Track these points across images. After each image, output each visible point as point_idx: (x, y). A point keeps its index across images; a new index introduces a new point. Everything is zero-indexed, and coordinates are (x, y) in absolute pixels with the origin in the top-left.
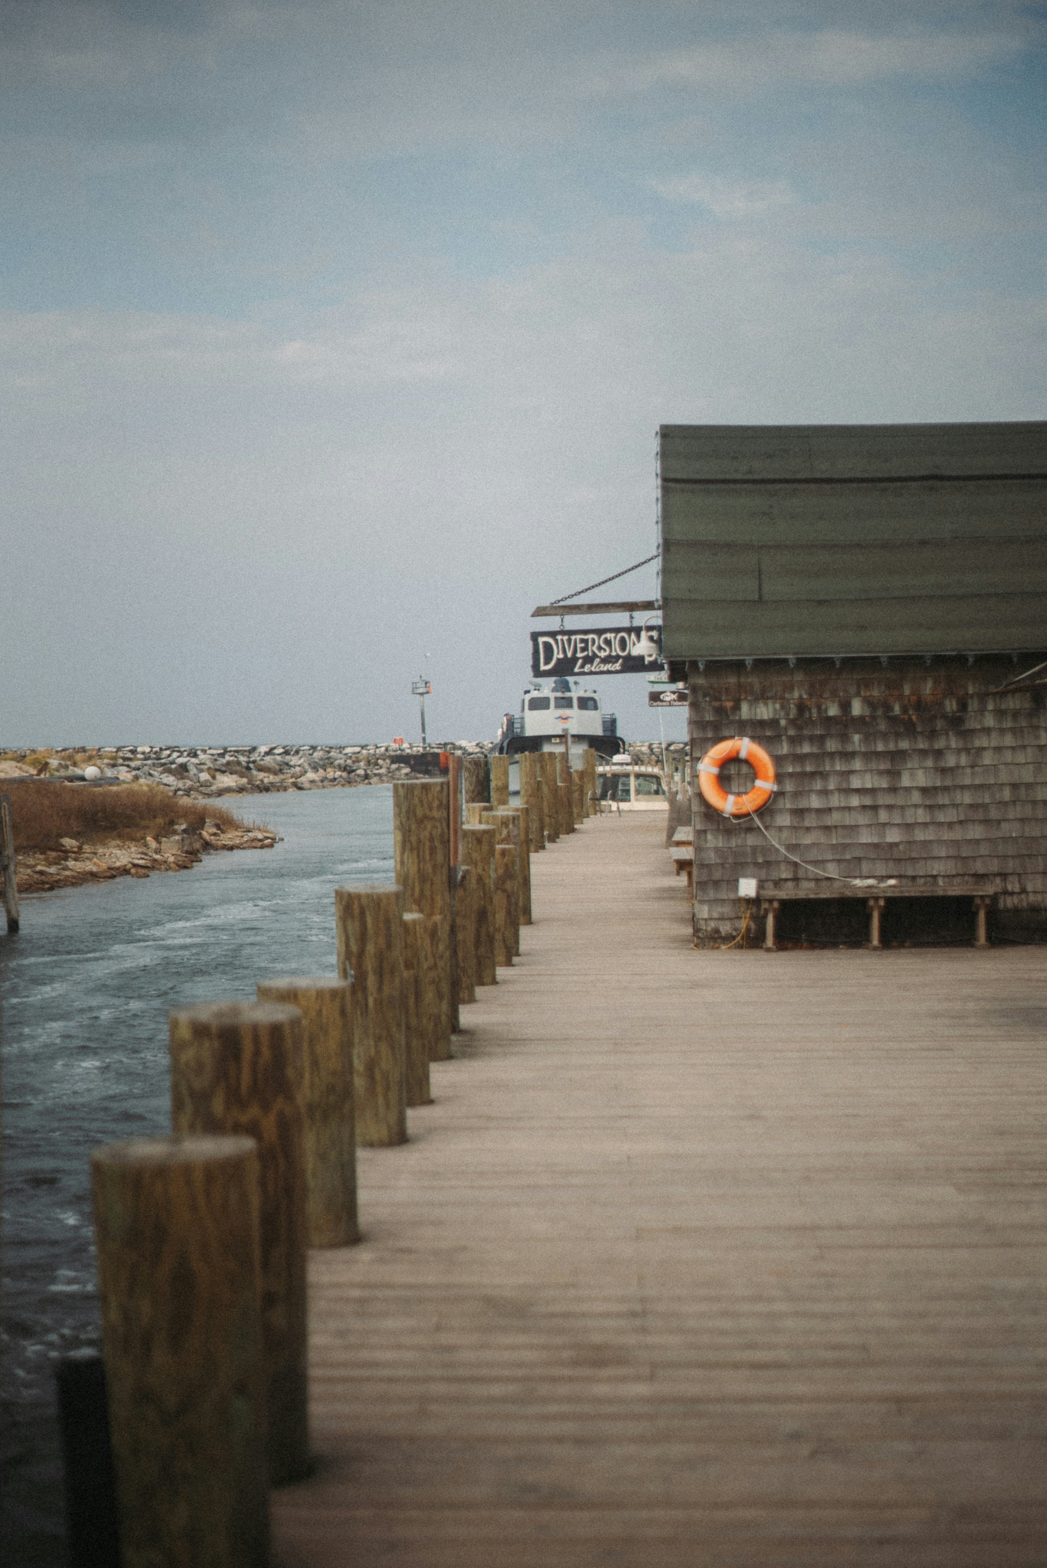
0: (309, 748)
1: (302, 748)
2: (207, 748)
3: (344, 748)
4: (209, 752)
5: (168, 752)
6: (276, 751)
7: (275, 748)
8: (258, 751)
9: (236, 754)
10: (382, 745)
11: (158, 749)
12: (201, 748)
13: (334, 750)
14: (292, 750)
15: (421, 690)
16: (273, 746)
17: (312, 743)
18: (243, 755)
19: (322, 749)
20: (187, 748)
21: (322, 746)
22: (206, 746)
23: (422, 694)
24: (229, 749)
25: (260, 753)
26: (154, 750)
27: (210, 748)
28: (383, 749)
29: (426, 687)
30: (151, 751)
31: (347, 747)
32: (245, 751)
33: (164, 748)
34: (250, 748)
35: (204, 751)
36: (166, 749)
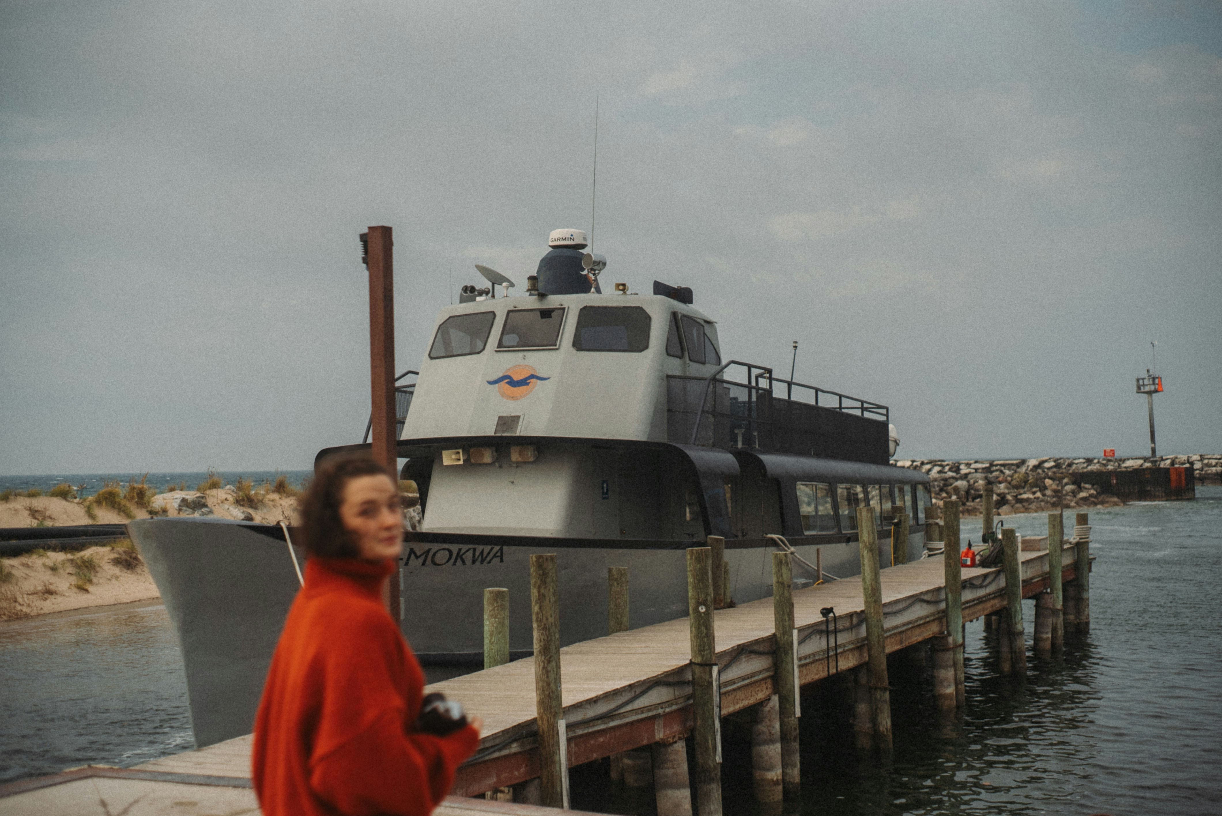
0: (1084, 461)
1: (1076, 461)
2: (972, 462)
3: (1124, 461)
4: (973, 466)
5: (928, 467)
6: (1047, 465)
7: (1046, 461)
8: (1027, 464)
9: (1003, 468)
10: (1168, 457)
11: (918, 464)
12: (966, 462)
13: (1112, 463)
14: (1064, 464)
15: (1147, 389)
16: (1045, 458)
17: (1090, 455)
18: (1009, 469)
19: (1098, 462)
20: (950, 463)
21: (1099, 459)
22: (971, 460)
23: (1150, 393)
24: (996, 463)
25: (1028, 466)
26: (915, 464)
27: (976, 462)
28: (1168, 462)
29: (1154, 384)
30: (912, 465)
31: (1128, 459)
32: (1013, 464)
33: (926, 461)
34: (1017, 462)
35: (968, 465)
36: (927, 463)
